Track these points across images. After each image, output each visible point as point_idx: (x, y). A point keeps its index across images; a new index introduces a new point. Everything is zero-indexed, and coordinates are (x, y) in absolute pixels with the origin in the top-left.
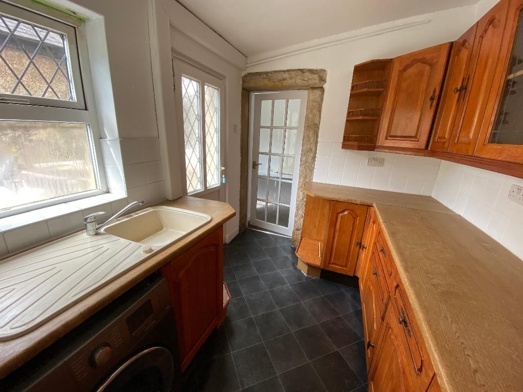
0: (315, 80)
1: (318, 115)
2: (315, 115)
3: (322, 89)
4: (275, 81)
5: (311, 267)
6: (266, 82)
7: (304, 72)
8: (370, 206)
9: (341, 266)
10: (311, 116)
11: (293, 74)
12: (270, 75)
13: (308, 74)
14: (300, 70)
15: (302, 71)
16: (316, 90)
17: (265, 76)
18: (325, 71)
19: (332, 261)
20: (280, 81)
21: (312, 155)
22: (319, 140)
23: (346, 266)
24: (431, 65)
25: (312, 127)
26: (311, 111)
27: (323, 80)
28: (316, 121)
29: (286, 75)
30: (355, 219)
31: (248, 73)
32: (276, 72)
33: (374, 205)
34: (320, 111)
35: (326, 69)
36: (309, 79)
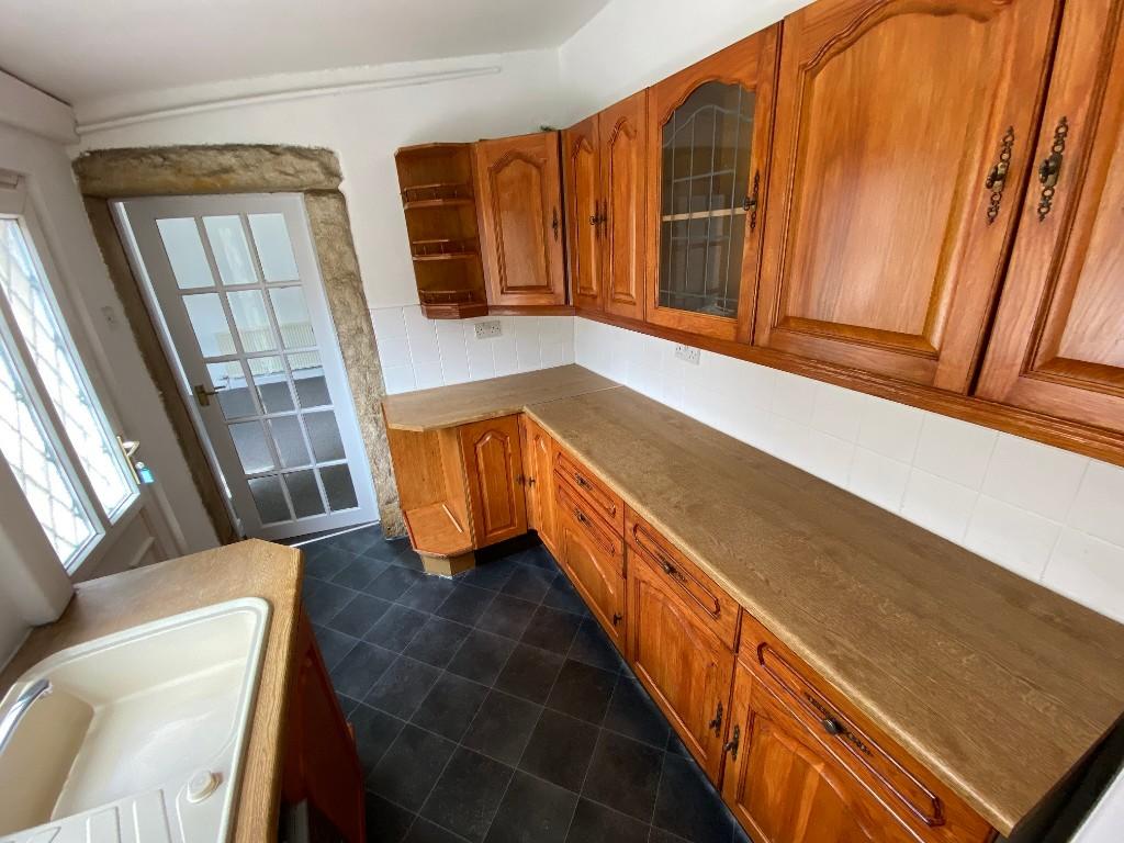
0: (313, 174)
1: (349, 253)
2: (341, 255)
3: (337, 193)
4: (197, 172)
5: (454, 559)
6: (168, 176)
7: (278, 154)
8: (520, 413)
9: (505, 527)
10: (332, 256)
11: (248, 156)
12: (173, 156)
13: (289, 158)
14: (266, 147)
15: (270, 149)
16: (324, 198)
17: (159, 160)
18: (331, 153)
19: (490, 528)
20: (213, 173)
21: (366, 340)
22: (370, 306)
23: (512, 524)
24: (538, 167)
25: (345, 281)
26: (331, 247)
27: (334, 174)
28: (351, 268)
29: (228, 159)
30: (504, 443)
31: (93, 153)
32: (191, 149)
33: (525, 409)
34: (351, 245)
35: (332, 148)
36: (297, 172)
